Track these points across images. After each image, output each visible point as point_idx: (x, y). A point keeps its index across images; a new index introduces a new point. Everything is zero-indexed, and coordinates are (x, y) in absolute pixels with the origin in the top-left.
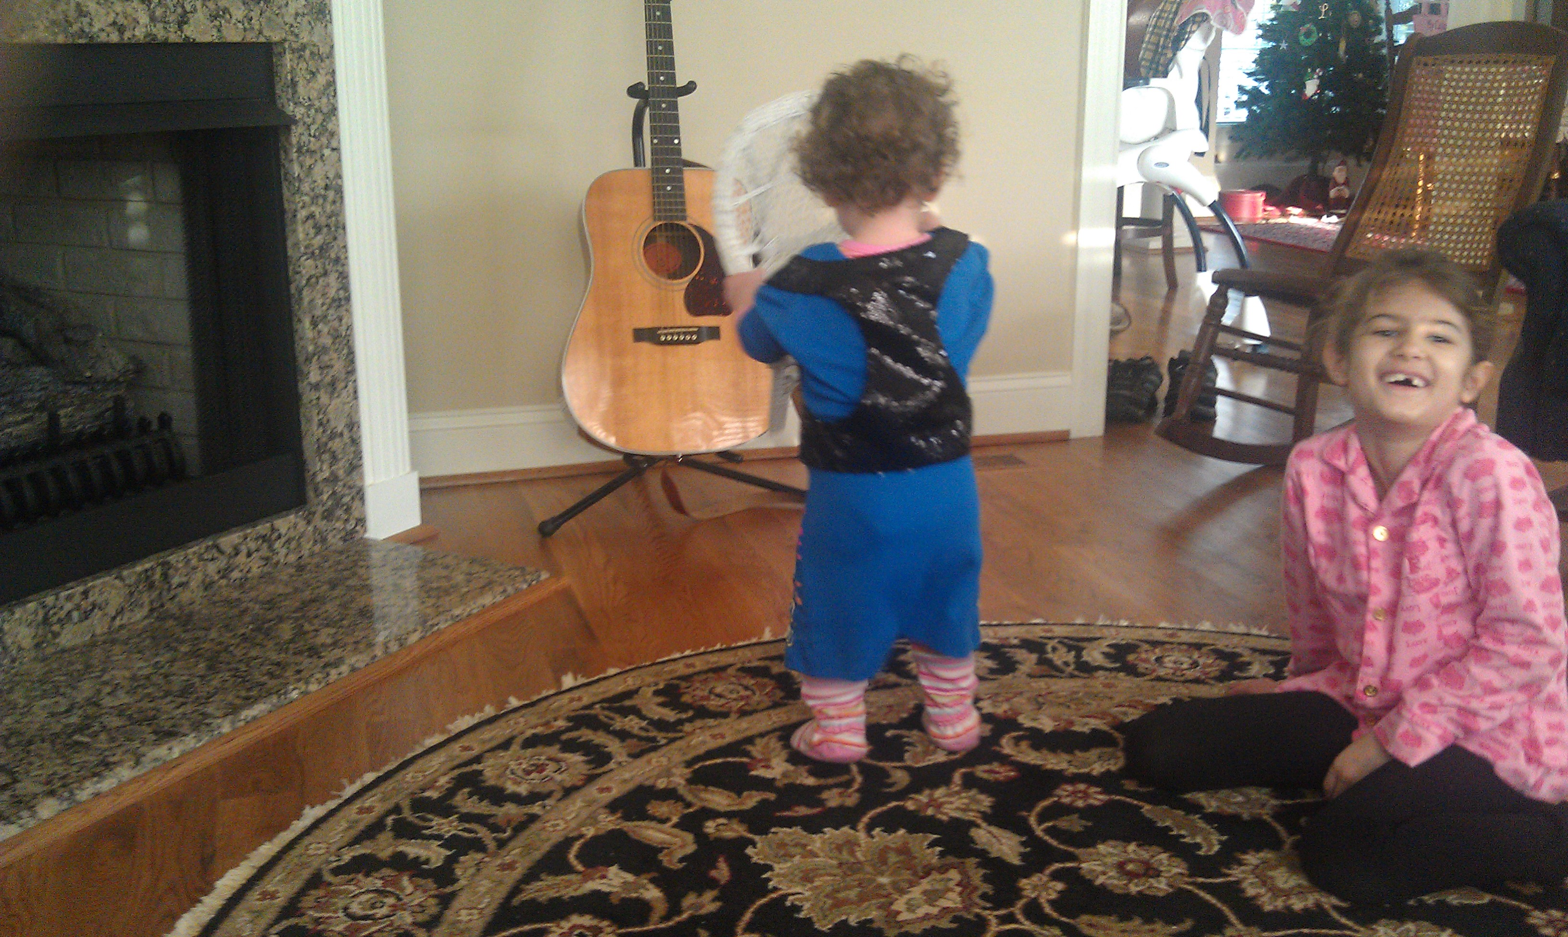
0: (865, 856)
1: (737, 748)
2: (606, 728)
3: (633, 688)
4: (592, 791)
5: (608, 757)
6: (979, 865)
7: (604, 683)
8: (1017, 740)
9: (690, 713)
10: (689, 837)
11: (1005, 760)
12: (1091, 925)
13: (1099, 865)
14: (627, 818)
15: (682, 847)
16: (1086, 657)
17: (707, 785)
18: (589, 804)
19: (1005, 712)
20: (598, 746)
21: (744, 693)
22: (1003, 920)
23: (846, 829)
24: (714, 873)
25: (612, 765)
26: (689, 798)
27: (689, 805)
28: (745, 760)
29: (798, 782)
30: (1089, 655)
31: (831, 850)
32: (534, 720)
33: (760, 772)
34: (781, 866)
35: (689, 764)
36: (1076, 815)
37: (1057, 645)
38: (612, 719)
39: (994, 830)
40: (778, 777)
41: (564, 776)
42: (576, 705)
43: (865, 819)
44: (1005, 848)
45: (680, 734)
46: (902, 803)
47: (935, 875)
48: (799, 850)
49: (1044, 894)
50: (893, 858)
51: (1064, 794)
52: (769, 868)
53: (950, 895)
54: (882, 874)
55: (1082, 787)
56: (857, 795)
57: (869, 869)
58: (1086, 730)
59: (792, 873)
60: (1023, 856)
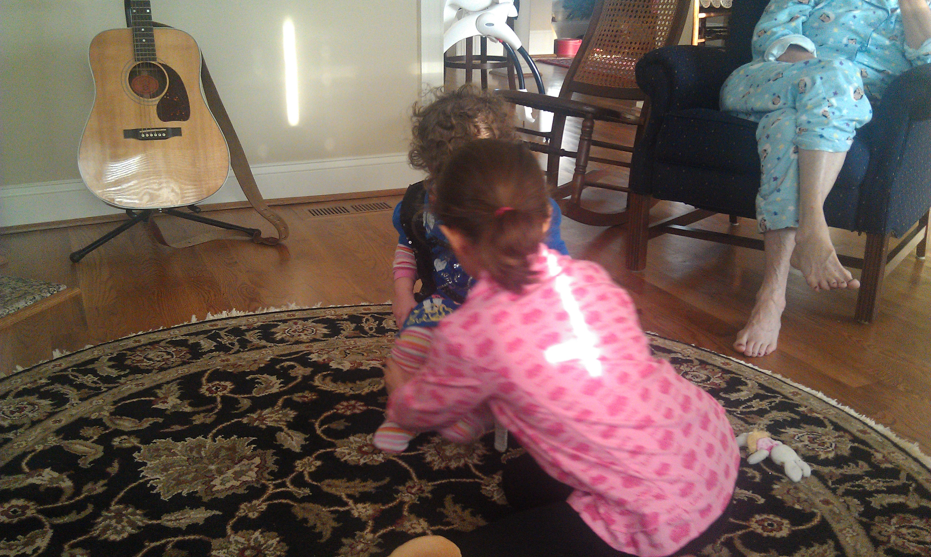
0: (206, 453)
1: (150, 392)
2: (71, 383)
3: (96, 357)
4: (50, 423)
5: (67, 400)
6: (274, 454)
7: (79, 355)
8: (325, 376)
9: (128, 371)
10: (101, 448)
11: (313, 389)
12: (329, 485)
13: (347, 449)
14: (65, 438)
15: (94, 454)
16: (384, 324)
17: (121, 415)
18: (45, 430)
19: (324, 360)
20: (63, 394)
21: (166, 357)
22: (277, 486)
23: (200, 437)
24: (109, 470)
25: (67, 406)
26: (108, 424)
27: (107, 428)
28: (152, 398)
29: (181, 410)
30: (386, 323)
31: (186, 451)
32: (28, 380)
33: (160, 406)
34: (152, 462)
35: (115, 403)
36: (344, 420)
37: (370, 318)
38: (77, 377)
39: (290, 432)
40: (169, 408)
41: (35, 414)
42: (58, 369)
43: (214, 431)
44: (294, 443)
45: (116, 385)
46: (240, 420)
47: (245, 462)
48: (166, 452)
49: (308, 469)
50: (223, 453)
51: (341, 408)
52: (145, 464)
53: (250, 473)
54: (213, 464)
55: (353, 402)
56: (214, 416)
57: (206, 461)
58: (368, 368)
59: (157, 467)
60: (303, 447)
